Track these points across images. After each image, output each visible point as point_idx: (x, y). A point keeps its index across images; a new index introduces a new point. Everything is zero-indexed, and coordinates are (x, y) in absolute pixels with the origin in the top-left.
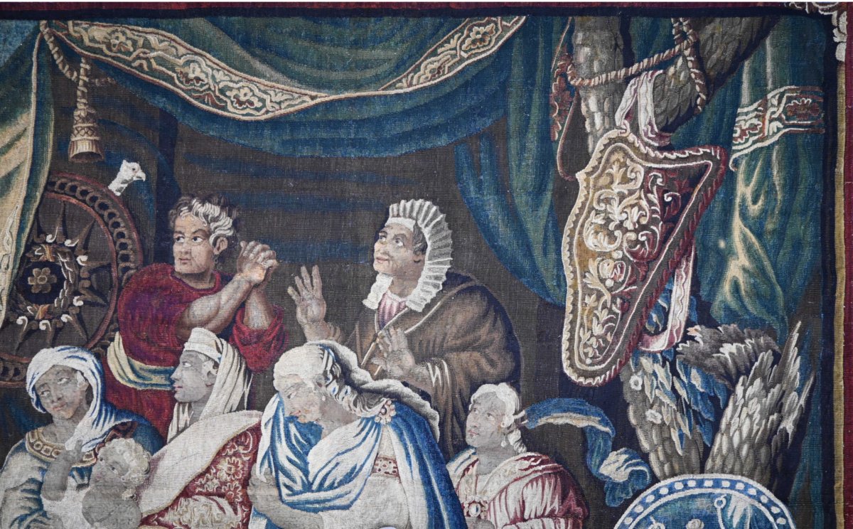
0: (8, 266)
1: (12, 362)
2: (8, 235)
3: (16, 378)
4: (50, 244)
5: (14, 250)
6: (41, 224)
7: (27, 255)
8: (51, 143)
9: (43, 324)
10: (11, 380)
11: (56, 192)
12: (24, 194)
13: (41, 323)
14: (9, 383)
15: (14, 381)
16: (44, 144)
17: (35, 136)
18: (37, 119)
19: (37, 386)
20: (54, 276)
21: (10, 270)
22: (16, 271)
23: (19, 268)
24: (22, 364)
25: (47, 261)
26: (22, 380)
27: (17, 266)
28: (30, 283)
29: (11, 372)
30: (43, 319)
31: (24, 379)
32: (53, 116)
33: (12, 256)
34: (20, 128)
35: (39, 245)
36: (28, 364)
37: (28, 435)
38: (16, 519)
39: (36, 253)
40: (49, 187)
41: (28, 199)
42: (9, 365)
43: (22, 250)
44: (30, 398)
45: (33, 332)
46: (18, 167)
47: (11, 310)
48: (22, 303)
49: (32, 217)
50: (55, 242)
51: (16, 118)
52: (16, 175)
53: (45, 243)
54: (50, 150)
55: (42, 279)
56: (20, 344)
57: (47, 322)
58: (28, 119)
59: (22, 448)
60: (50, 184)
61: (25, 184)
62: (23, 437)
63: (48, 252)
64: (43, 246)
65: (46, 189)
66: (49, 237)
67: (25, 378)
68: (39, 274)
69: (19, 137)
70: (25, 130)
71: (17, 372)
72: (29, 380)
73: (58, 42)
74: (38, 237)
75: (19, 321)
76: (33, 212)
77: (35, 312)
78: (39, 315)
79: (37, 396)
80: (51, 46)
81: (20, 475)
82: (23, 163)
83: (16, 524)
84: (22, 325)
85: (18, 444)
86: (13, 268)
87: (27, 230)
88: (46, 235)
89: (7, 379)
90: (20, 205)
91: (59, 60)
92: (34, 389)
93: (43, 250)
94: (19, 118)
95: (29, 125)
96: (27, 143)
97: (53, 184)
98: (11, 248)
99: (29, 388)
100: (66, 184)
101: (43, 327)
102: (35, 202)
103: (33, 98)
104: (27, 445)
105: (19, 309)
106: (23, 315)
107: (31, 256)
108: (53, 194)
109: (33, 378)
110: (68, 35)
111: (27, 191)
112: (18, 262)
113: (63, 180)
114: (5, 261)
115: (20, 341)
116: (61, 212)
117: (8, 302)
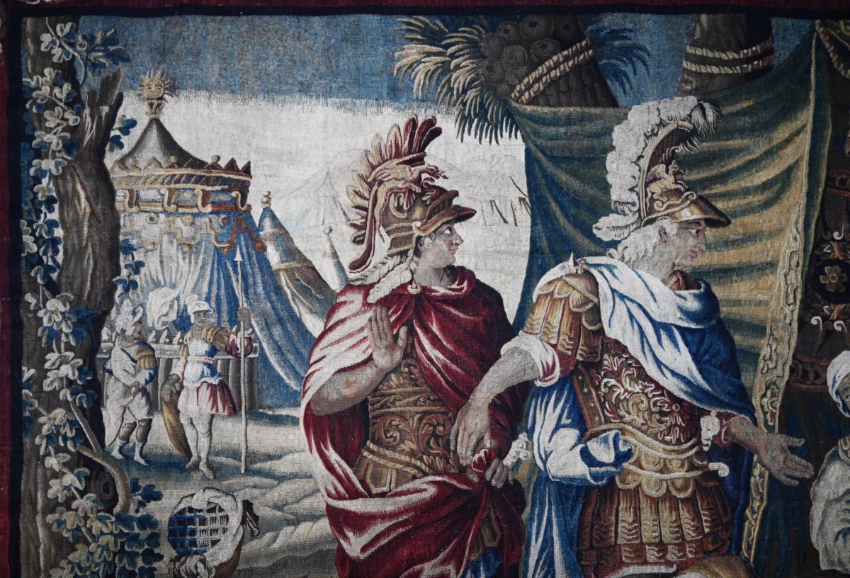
0: (798, 263)
1: (812, 364)
2: (794, 231)
3: (817, 382)
4: (839, 241)
5: (802, 247)
6: (827, 220)
7: (816, 252)
8: (829, 139)
9: (838, 325)
10: (813, 384)
11: (837, 188)
12: (805, 190)
13: (835, 324)
14: (813, 387)
15: (815, 385)
16: (823, 139)
17: (814, 132)
18: (816, 116)
19: (840, 391)
20: (845, 275)
21: (800, 268)
22: (806, 269)
23: (809, 265)
24: (821, 366)
25: (838, 259)
26: (822, 384)
27: (807, 264)
28: (823, 282)
29: (812, 376)
30: (838, 319)
31: (825, 383)
32: (829, 113)
33: (801, 253)
34: (799, 124)
35: (827, 242)
36: (827, 366)
37: (841, 442)
38: (839, 533)
39: (825, 250)
40: (830, 183)
41: (810, 195)
42: (809, 369)
43: (811, 247)
44: (835, 403)
45: (830, 333)
46: (797, 162)
47: (804, 309)
48: (819, 302)
49: (816, 214)
50: (843, 239)
51: (796, 114)
52: (795, 170)
53: (833, 240)
54: (827, 145)
55: (833, 278)
56: (821, 346)
57: (841, 322)
58: (806, 116)
59: (836, 456)
60: (829, 179)
61: (805, 181)
62: (835, 444)
63: (836, 250)
64: (832, 243)
65: (826, 185)
66: (836, 235)
67: (826, 381)
68: (830, 272)
69: (798, 133)
70: (805, 126)
71: (817, 376)
72: (830, 383)
73: (833, 41)
74: (826, 234)
75: (814, 321)
76: (818, 208)
77: (831, 311)
78: (835, 315)
79: (842, 400)
80: (827, 45)
81: (837, 485)
82: (801, 158)
83: (841, 538)
84: (818, 325)
85: (831, 451)
86: (803, 266)
87: (813, 226)
88: (832, 232)
89: (808, 383)
90: (803, 201)
91: (834, 58)
92: (837, 393)
93: (831, 248)
94: (799, 114)
95: (807, 122)
96: (805, 139)
97: (833, 180)
98: (798, 245)
99: (832, 393)
100: (846, 180)
101: (839, 329)
102: (817, 198)
103: (812, 96)
104: (841, 453)
105: (814, 308)
106: (817, 315)
107: (821, 253)
108: (835, 190)
109: (834, 381)
110: (841, 34)
111: (809, 186)
112: (808, 259)
113: (844, 176)
114: (795, 259)
115: (820, 341)
116: (844, 209)
117: (802, 302)
